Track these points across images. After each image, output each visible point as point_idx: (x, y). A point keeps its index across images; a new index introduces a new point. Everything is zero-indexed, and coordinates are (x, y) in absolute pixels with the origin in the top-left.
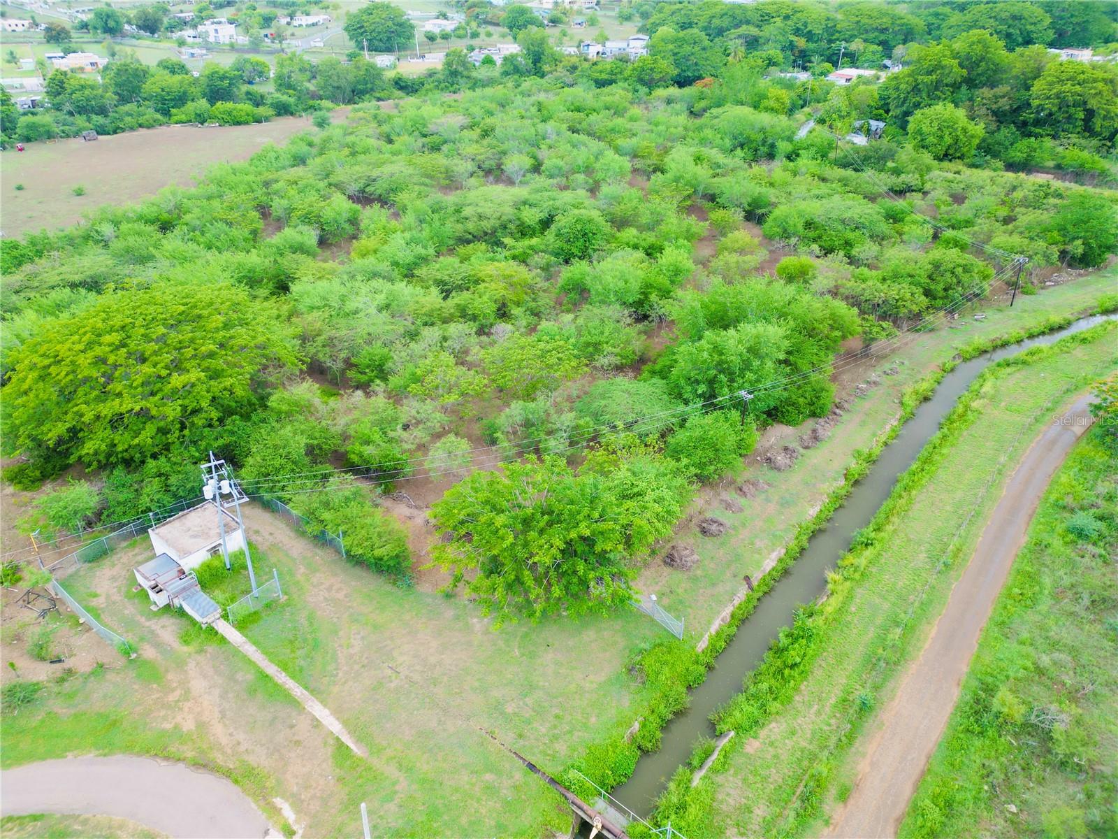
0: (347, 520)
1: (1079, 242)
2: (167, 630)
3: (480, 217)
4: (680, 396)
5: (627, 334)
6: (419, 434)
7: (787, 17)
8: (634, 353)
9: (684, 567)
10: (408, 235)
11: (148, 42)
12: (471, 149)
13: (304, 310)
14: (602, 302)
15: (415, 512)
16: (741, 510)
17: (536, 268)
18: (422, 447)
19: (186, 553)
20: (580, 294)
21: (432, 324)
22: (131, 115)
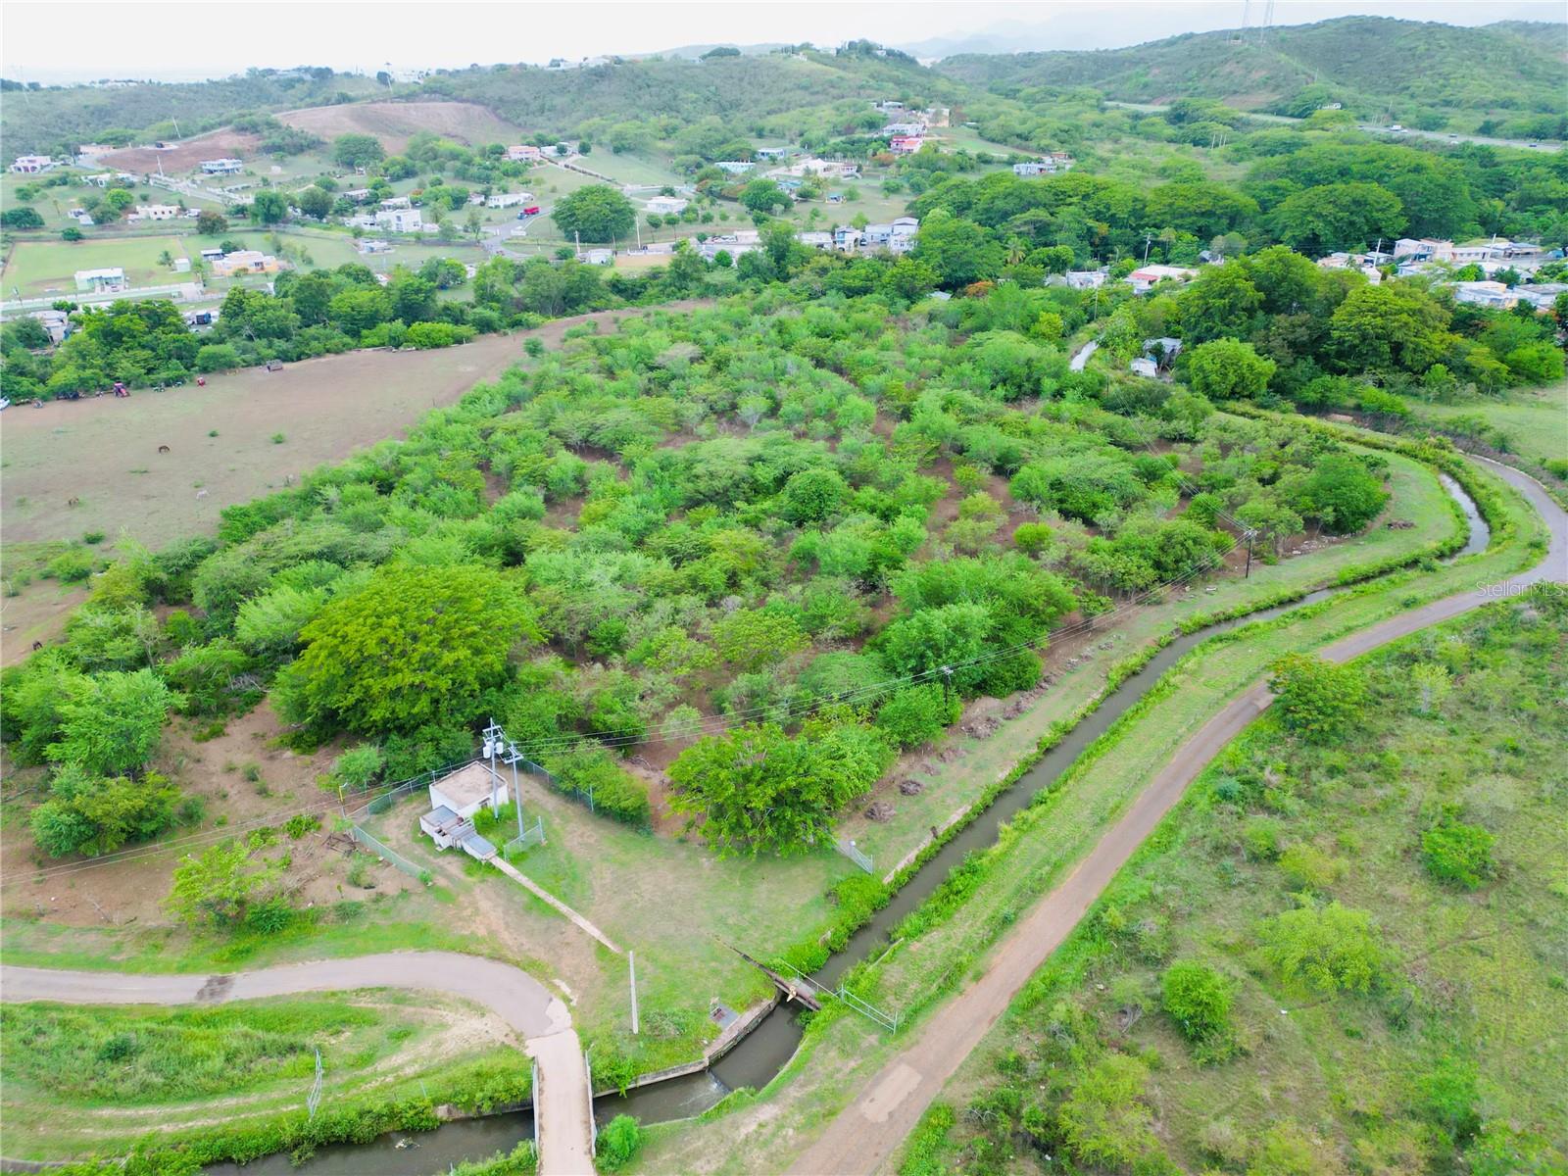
0: (597, 778)
1: (1330, 509)
2: (453, 866)
3: (712, 475)
4: (894, 670)
5: (853, 607)
6: (654, 704)
7: (1086, 197)
8: (859, 625)
9: (881, 820)
10: (638, 499)
11: (315, 231)
12: (702, 388)
13: (541, 582)
14: (832, 573)
15: (652, 774)
16: (939, 773)
17: (768, 533)
18: (657, 716)
19: (462, 804)
20: (808, 565)
21: (664, 595)
22: (317, 339)
